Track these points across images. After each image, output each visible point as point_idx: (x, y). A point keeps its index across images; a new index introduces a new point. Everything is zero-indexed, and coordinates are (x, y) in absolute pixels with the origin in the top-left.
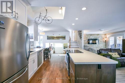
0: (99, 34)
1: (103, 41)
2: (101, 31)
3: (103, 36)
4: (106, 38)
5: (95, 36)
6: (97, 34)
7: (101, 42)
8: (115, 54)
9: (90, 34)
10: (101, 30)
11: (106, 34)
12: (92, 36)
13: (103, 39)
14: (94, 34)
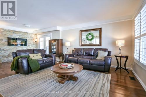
0: (27, 33)
1: (34, 43)
2: (26, 27)
3: (33, 36)
4: (37, 38)
5: (21, 35)
6: (24, 32)
7: (30, 43)
8: (37, 55)
9: (12, 31)
10: (26, 25)
11: (36, 34)
12: (15, 33)
13: (33, 39)
14: (20, 32)
